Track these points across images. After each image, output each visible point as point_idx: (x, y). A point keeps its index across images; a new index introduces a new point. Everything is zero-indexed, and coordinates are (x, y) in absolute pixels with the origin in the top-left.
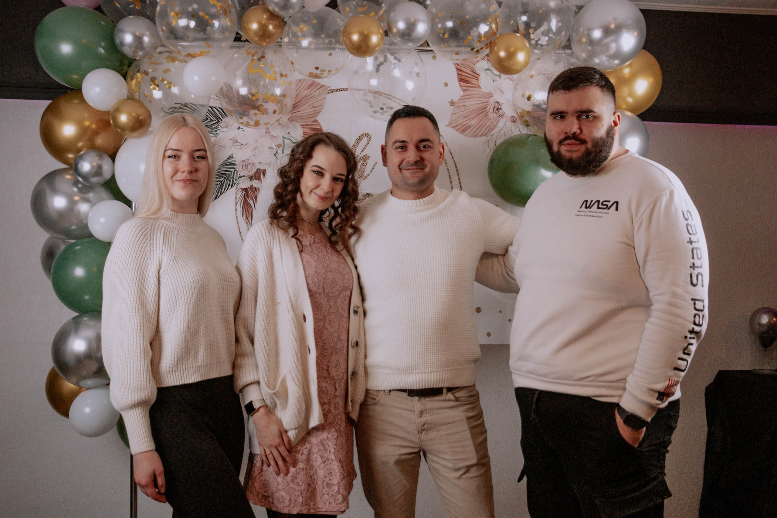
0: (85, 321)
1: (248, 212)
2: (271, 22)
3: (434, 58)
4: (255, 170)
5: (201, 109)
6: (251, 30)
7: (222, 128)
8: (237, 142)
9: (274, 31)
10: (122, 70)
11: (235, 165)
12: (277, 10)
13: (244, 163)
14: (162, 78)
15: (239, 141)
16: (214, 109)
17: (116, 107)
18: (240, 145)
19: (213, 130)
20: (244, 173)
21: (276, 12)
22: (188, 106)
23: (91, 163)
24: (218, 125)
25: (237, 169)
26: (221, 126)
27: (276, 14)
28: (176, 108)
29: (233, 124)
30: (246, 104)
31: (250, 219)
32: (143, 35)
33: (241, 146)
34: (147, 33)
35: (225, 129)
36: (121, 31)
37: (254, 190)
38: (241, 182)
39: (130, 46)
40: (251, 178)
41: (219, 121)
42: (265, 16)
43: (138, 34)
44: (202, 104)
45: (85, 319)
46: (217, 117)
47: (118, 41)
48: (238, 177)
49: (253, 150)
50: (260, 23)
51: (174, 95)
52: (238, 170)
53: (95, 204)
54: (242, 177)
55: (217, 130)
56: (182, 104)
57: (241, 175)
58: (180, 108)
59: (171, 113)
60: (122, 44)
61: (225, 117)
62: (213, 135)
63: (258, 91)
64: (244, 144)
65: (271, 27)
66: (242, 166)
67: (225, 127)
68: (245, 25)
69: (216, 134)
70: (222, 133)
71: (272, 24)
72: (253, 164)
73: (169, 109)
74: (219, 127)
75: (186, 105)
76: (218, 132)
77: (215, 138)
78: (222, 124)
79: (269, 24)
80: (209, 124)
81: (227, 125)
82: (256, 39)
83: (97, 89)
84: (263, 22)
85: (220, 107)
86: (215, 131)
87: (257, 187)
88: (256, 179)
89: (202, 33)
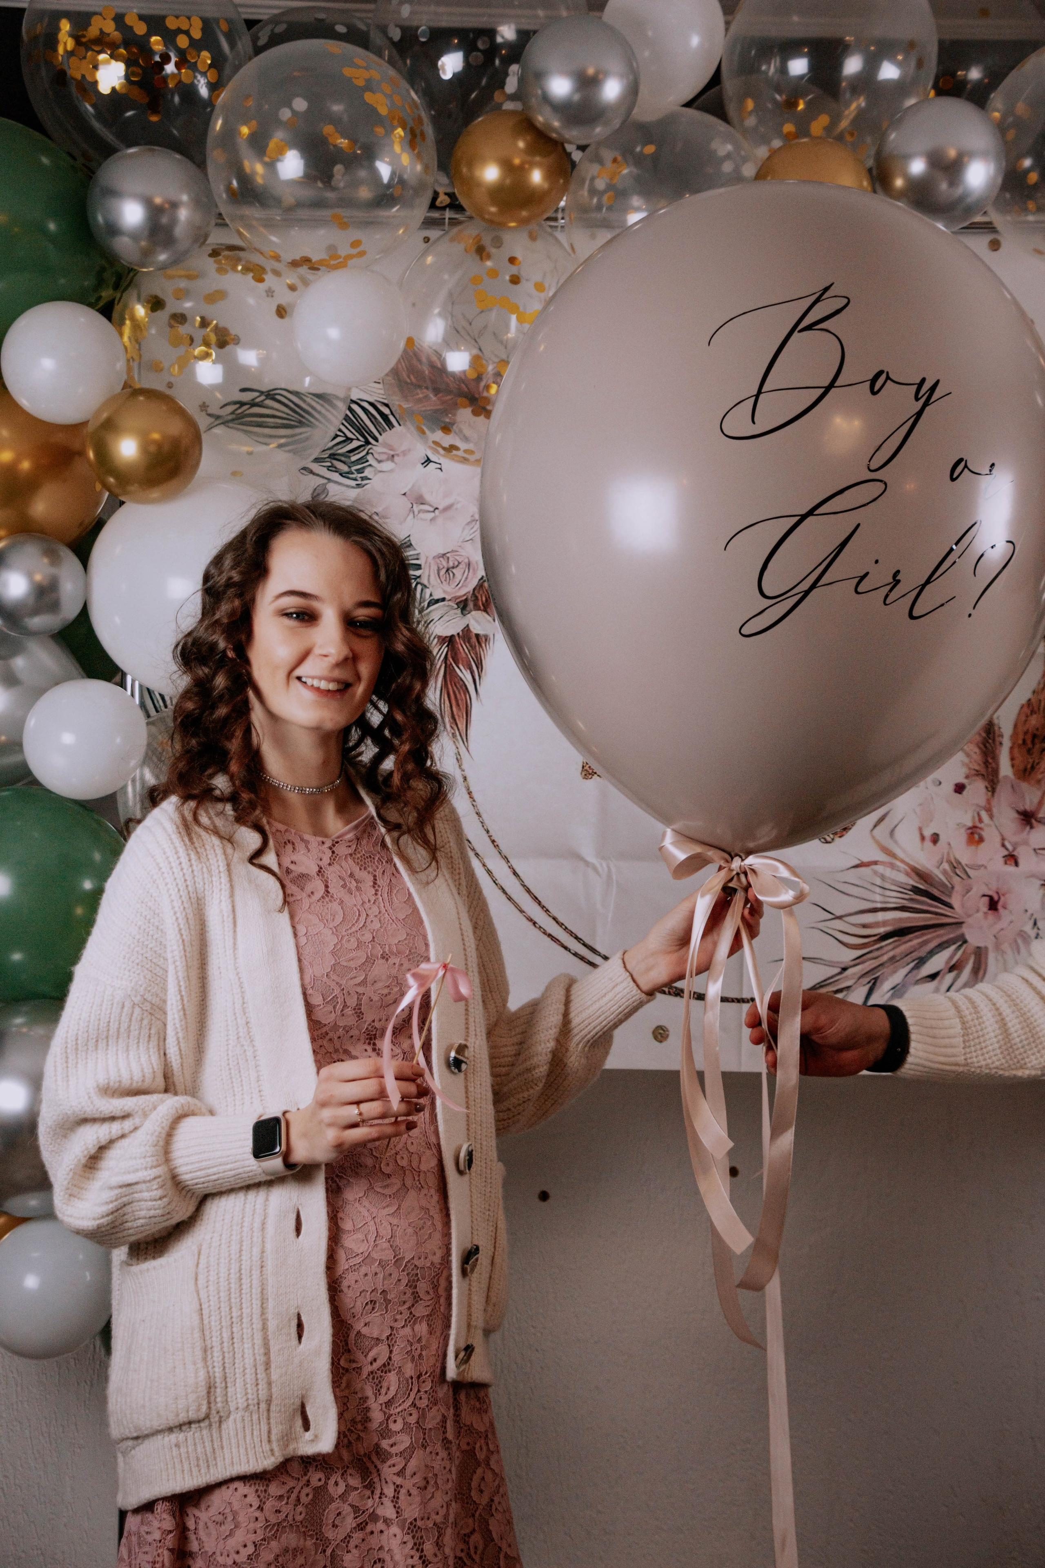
0: (17, 1026)
1: (458, 705)
2: (538, 159)
3: (995, 245)
4: (474, 583)
5: (318, 407)
6: (479, 184)
7: (379, 462)
8: (421, 500)
9: (546, 186)
10: (99, 298)
11: (418, 567)
12: (556, 124)
13: (444, 563)
14: (202, 318)
15: (428, 497)
16: (355, 407)
17: (105, 415)
18: (432, 509)
19: (354, 468)
20: (445, 592)
21: (554, 130)
22: (278, 397)
23: (29, 575)
24: (368, 453)
25: (424, 580)
26: (376, 456)
27: (554, 135)
28: (242, 404)
29: (409, 450)
30: (450, 392)
31: (462, 726)
32: (175, 205)
33: (432, 515)
34: (185, 198)
35: (387, 466)
36: (112, 193)
37: (474, 640)
38: (435, 616)
39: (135, 236)
40: (463, 605)
41: (368, 443)
42: (521, 144)
43: (158, 200)
44: (319, 391)
45: (19, 1020)
46: (361, 430)
47: (100, 219)
48: (426, 604)
49: (468, 524)
50: (507, 166)
51: (244, 370)
52: (425, 582)
53: (39, 692)
54: (437, 601)
55: (364, 468)
56: (262, 393)
57: (436, 597)
58: (253, 404)
59: (230, 417)
60: (113, 229)
61: (384, 430)
62: (353, 483)
63: (480, 354)
64: (441, 507)
65: (537, 177)
66: (439, 570)
67: (388, 459)
68: (465, 170)
69: (363, 479)
70: (380, 475)
71: (539, 165)
72: (469, 565)
73: (222, 408)
74: (369, 457)
75: (270, 395)
76: (367, 473)
77: (358, 490)
78: (377, 449)
79: (532, 165)
80: (340, 451)
81: (392, 453)
82: (493, 209)
83: (48, 364)
84: (517, 161)
85: (371, 400)
86: (359, 471)
87: (481, 632)
88: (477, 608)
89: (320, 185)
